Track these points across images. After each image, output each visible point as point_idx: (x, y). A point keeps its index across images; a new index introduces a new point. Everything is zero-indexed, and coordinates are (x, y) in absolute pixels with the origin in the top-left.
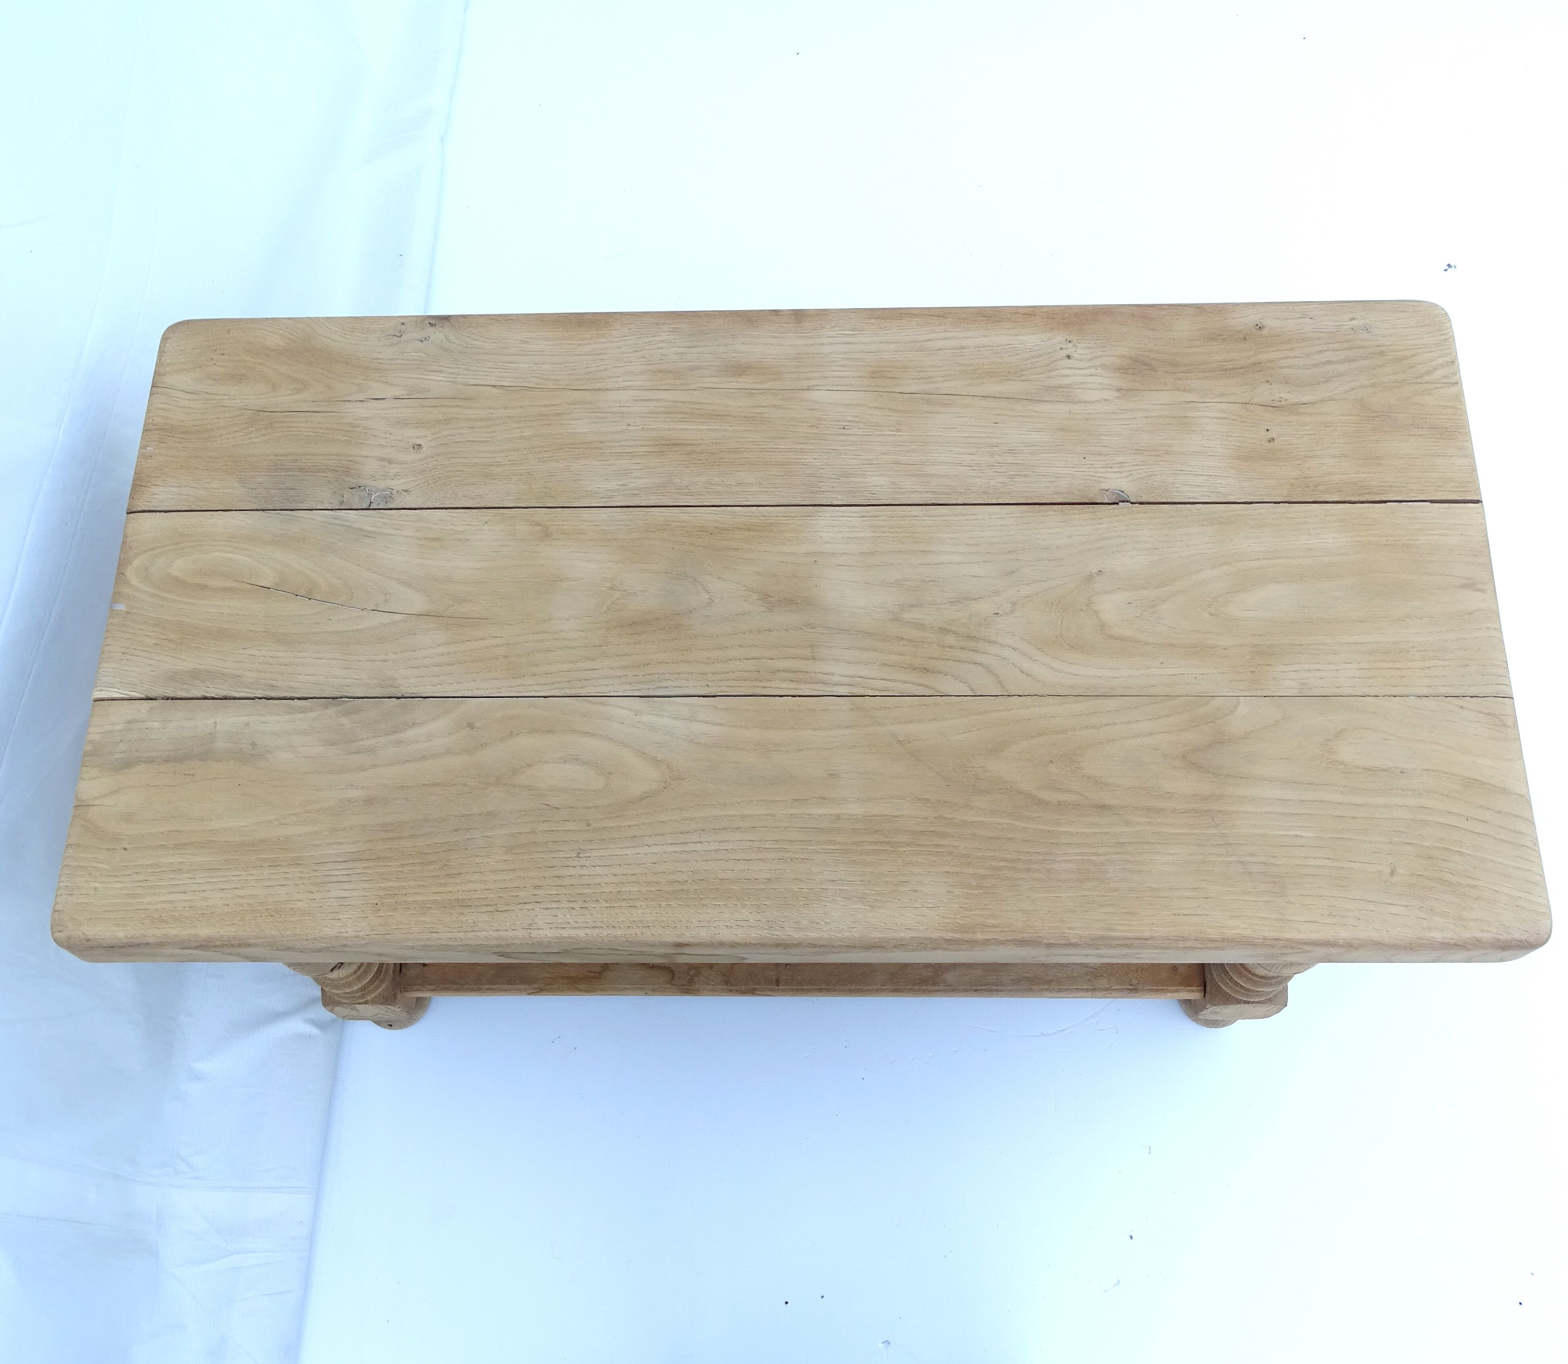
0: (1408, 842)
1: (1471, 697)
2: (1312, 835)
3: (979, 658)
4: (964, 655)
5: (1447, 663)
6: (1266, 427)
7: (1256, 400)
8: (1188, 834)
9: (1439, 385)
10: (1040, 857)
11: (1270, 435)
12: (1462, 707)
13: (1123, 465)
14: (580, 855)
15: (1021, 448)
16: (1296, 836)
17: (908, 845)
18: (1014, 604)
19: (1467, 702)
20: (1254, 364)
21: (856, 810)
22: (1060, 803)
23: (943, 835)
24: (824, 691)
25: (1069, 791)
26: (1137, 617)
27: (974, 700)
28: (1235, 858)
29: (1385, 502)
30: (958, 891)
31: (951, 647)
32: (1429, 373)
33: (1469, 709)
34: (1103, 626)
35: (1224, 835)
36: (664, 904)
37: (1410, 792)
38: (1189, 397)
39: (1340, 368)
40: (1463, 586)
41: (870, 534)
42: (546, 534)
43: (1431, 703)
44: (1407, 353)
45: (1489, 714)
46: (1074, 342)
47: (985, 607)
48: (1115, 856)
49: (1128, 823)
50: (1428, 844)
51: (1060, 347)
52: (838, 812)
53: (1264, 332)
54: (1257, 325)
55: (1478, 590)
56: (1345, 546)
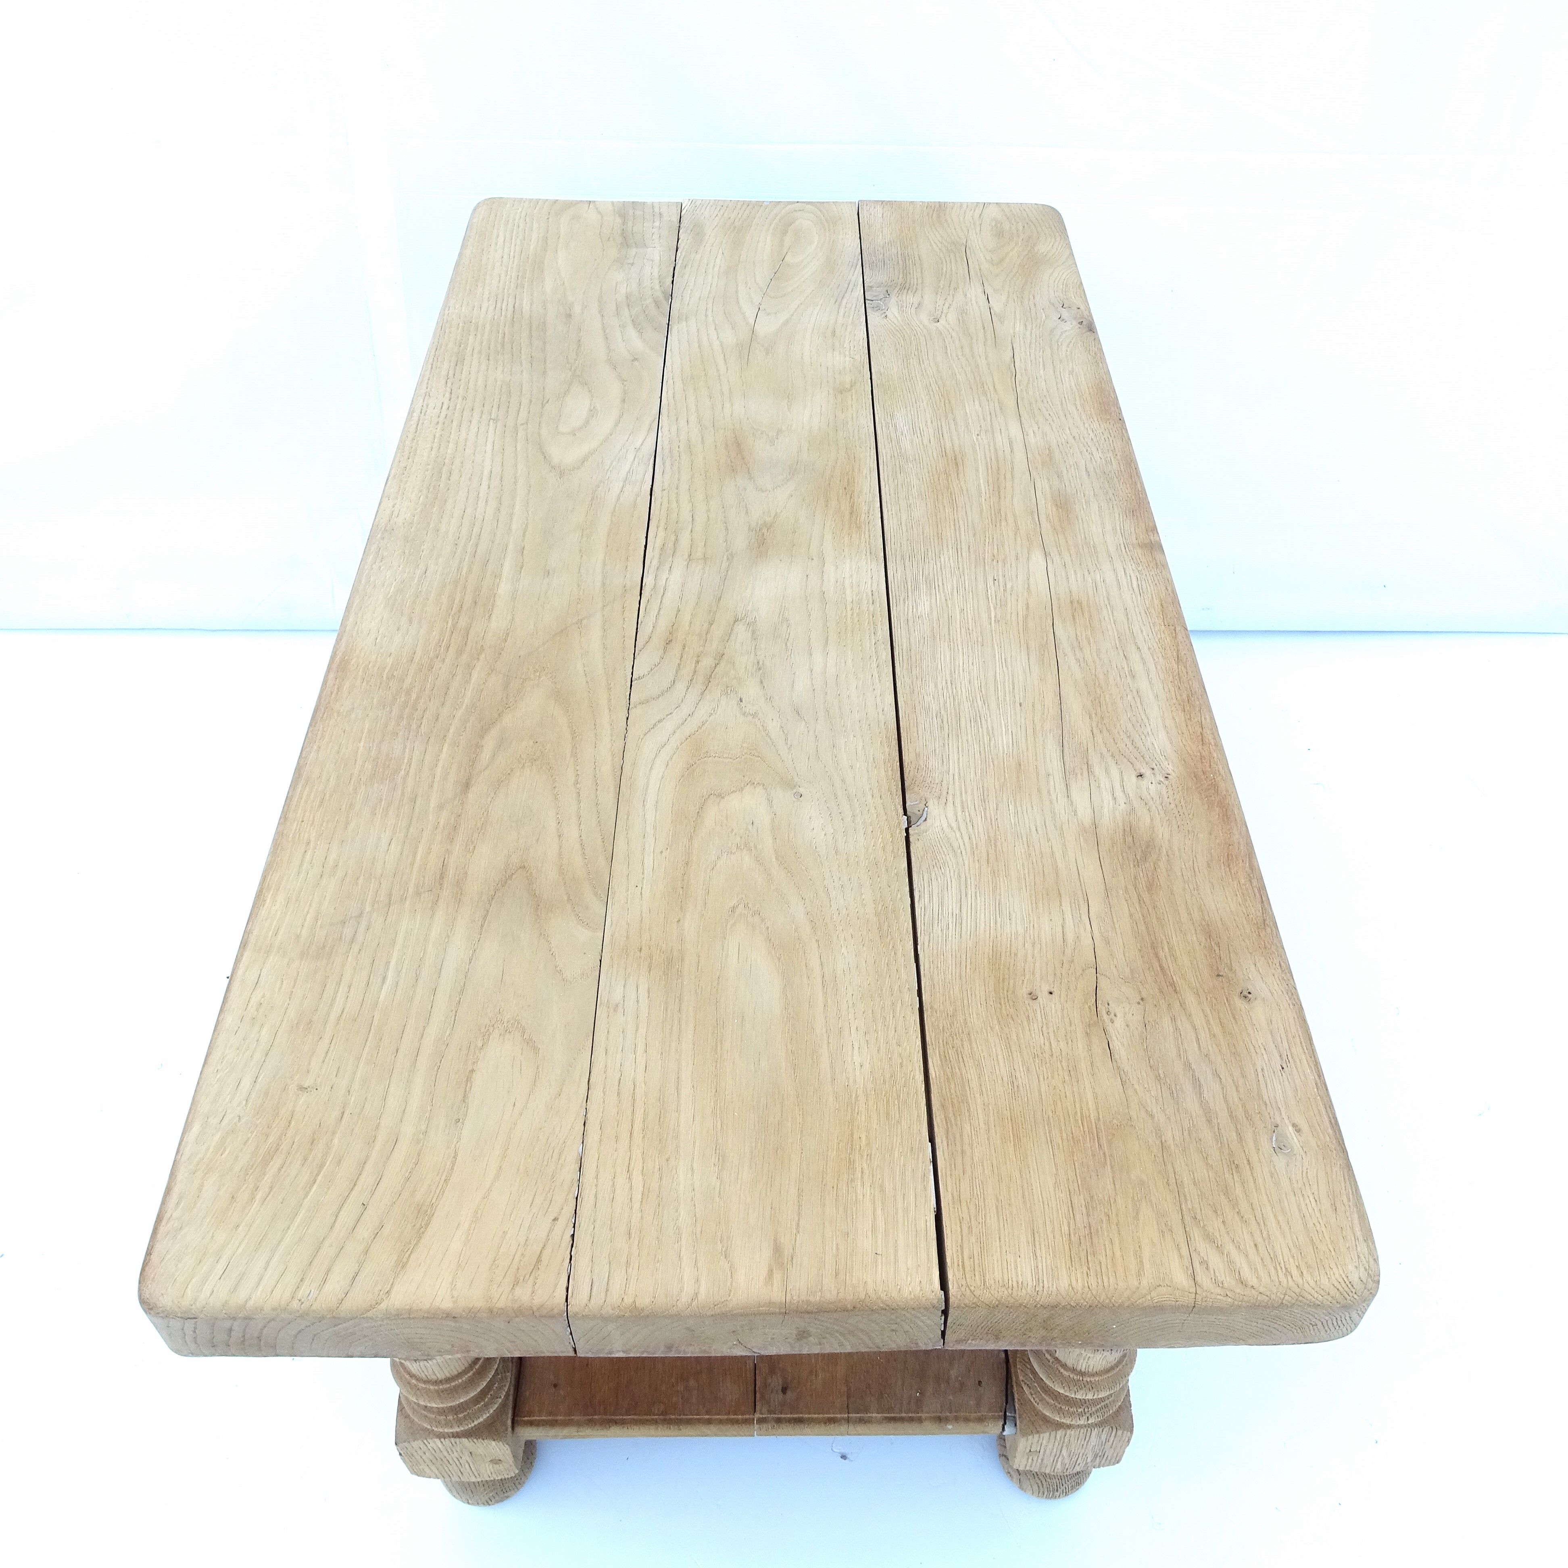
0: (346, 1115)
1: (573, 1236)
2: (382, 997)
3: (681, 686)
4: (687, 671)
5: (636, 1206)
6: (1055, 990)
7: (1103, 983)
8: (412, 864)
9: (1185, 1251)
10: (414, 726)
11: (1043, 997)
12: (555, 1219)
13: (970, 825)
14: (492, 421)
15: (984, 726)
16: (384, 979)
17: (454, 626)
18: (754, 715)
19: (563, 1230)
20: (1173, 984)
21: (504, 588)
22: (478, 747)
23: (460, 652)
24: (650, 567)
25: (493, 756)
26: (733, 830)
27: (626, 680)
28: (368, 909)
29: (932, 1139)
30: (390, 661)
31: (698, 662)
32: (1210, 1238)
33: (551, 1230)
34: (721, 796)
35: (403, 900)
36: (430, 467)
37: (423, 1128)
38: (1096, 906)
39: (1191, 1102)
40: (777, 1250)
41: (849, 599)
42: (841, 391)
43: (569, 1172)
44: (1244, 1206)
45: (539, 1260)
46: (1166, 782)
47: (751, 690)
48: (400, 792)
49: (441, 807)
50: (336, 1141)
51: (1155, 767)
52: (505, 575)
53: (1239, 1003)
54: (1249, 993)
55: (771, 1272)
56: (848, 1078)
